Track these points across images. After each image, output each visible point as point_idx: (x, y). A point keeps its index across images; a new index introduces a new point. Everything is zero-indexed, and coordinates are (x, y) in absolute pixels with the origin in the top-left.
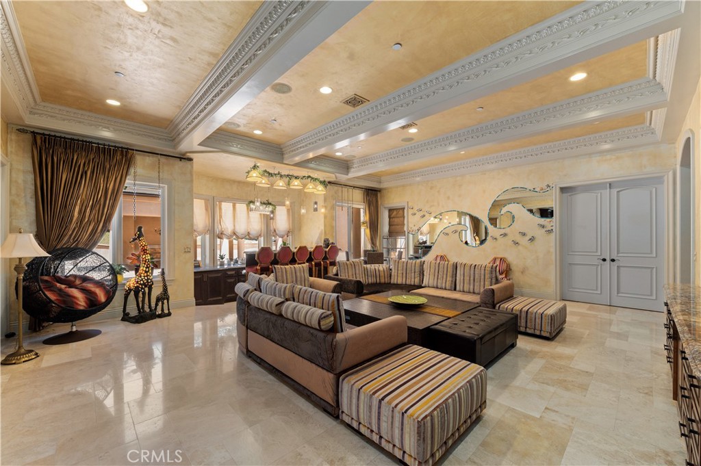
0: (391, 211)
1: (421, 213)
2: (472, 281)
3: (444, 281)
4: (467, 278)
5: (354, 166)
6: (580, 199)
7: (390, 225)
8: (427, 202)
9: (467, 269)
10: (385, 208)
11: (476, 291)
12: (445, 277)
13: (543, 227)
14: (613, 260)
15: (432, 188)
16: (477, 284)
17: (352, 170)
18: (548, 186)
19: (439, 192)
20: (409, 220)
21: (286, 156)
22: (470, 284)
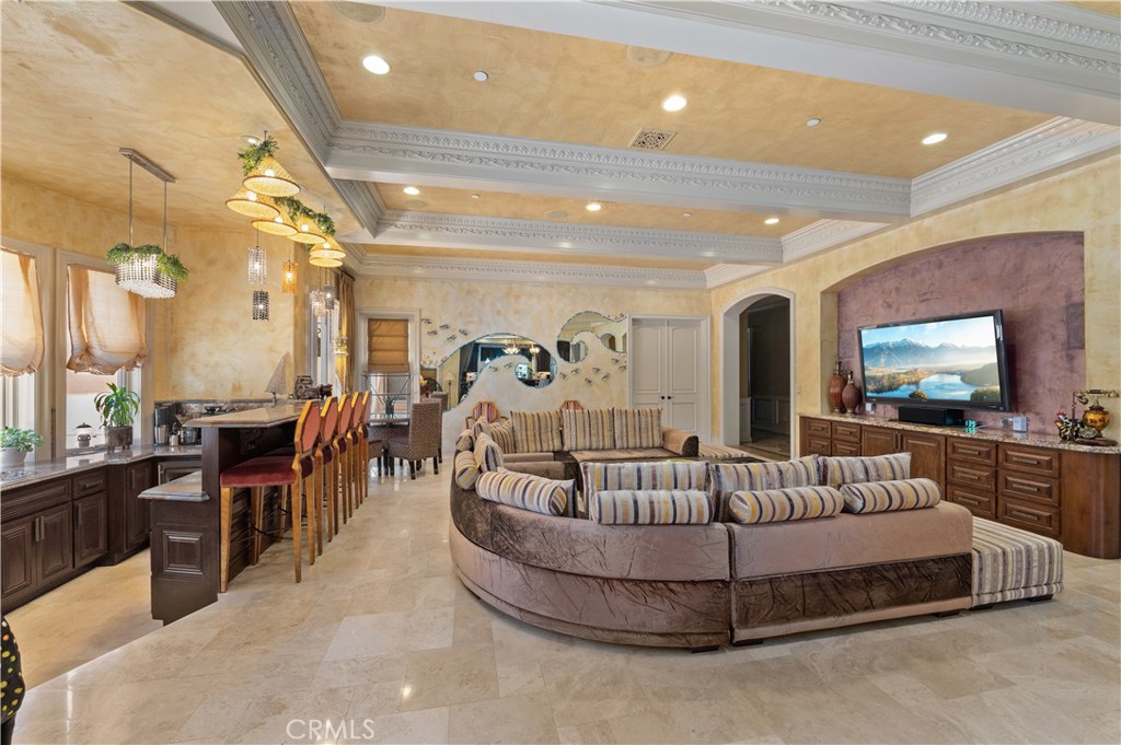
0: (371, 321)
1: (448, 333)
2: (638, 433)
3: (601, 438)
4: (630, 429)
5: (399, 223)
6: (645, 331)
7: (371, 350)
8: (461, 314)
9: (630, 416)
10: (361, 314)
11: (644, 445)
12: (601, 432)
13: (617, 361)
14: (669, 398)
15: (469, 292)
16: (644, 435)
17: (392, 229)
18: (622, 315)
19: (482, 301)
20: (423, 343)
21: (335, 151)
22: (635, 436)
